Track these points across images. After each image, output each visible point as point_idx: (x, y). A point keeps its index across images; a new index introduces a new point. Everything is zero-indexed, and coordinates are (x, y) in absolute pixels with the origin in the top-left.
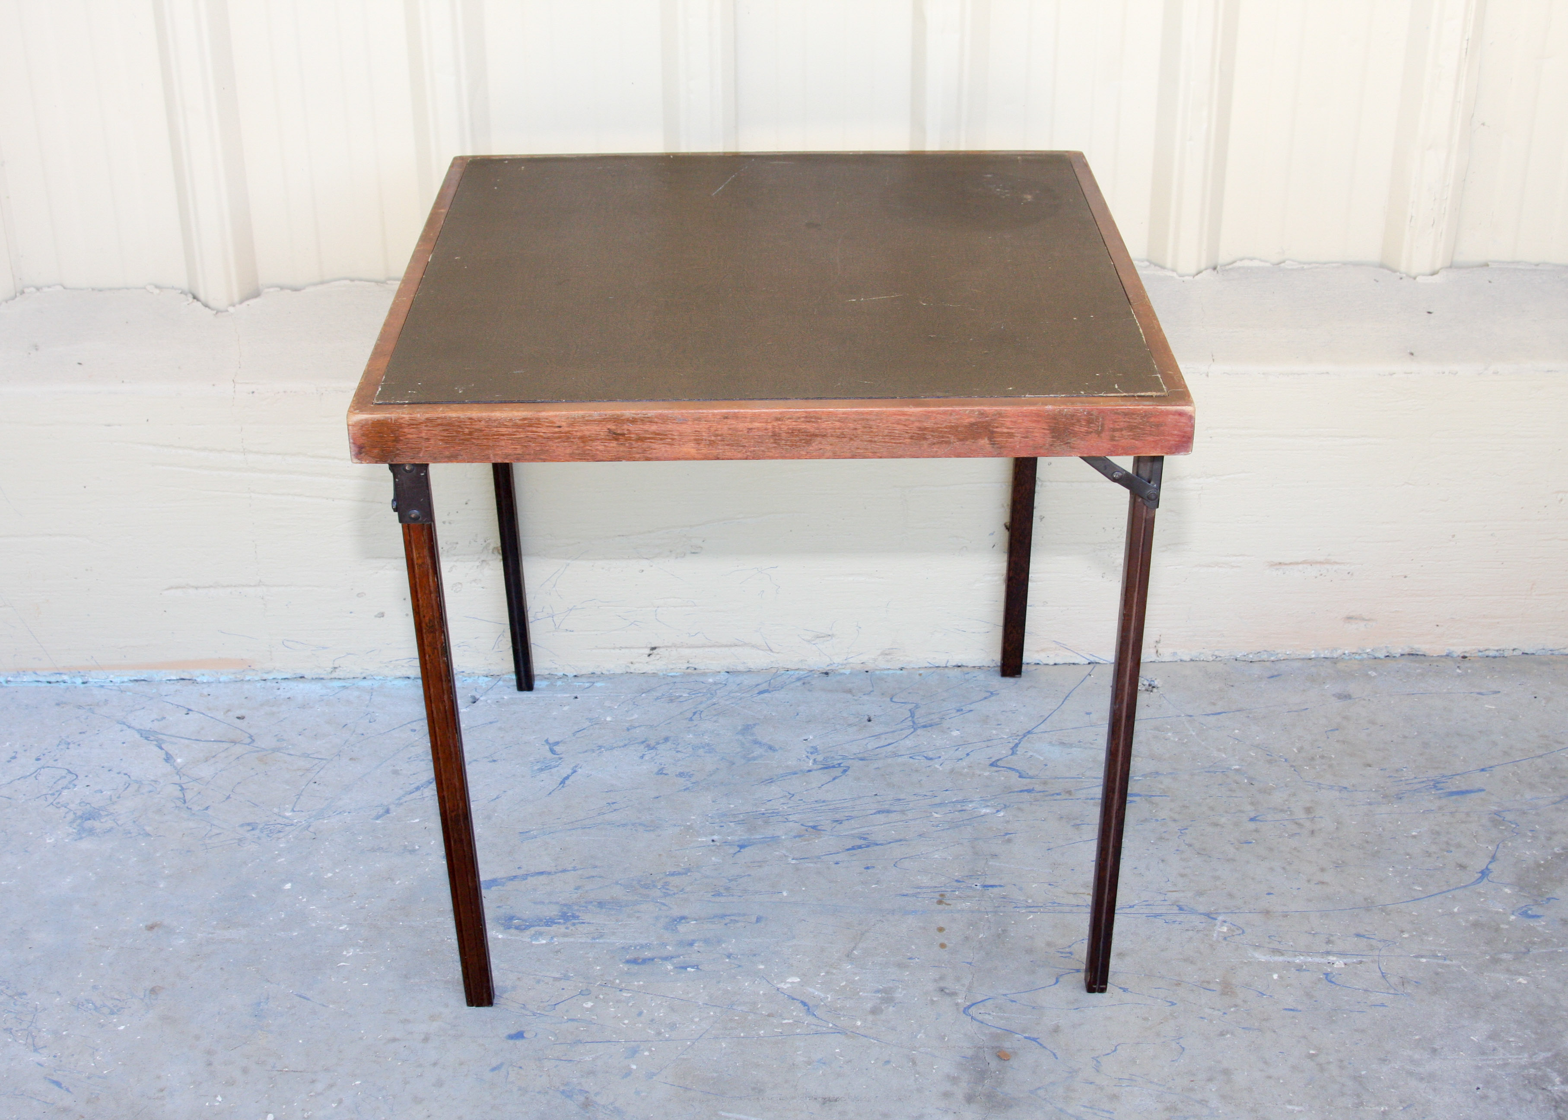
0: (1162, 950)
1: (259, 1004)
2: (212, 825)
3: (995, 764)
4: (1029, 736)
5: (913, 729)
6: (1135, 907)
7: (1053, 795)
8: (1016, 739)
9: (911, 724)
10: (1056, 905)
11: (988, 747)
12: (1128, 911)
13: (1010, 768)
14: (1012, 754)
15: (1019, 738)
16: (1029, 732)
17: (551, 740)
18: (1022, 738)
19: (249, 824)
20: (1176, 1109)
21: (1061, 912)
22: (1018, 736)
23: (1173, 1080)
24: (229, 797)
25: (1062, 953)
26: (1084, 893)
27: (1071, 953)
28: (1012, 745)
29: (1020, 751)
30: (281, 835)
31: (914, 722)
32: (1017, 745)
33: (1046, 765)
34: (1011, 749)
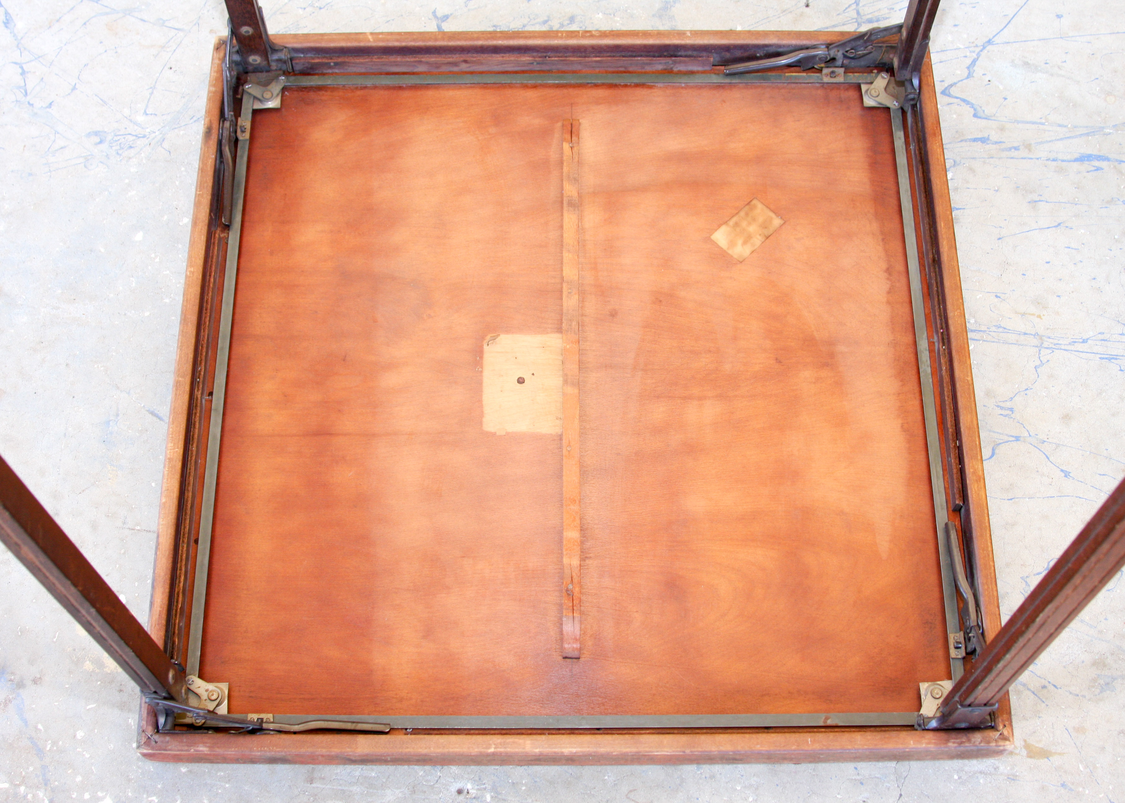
0: (1113, 415)
1: (108, 423)
2: (57, 132)
3: (947, 92)
4: (989, 48)
5: (856, 24)
6: (1089, 342)
7: (1010, 149)
8: (974, 52)
9: (855, 16)
10: (1001, 330)
11: (941, 62)
12: (1079, 347)
13: (964, 100)
14: (967, 78)
15: (978, 50)
16: (989, 42)
17: (439, 14)
18: (981, 51)
19: (96, 133)
20: (1105, 665)
21: (1005, 342)
22: (977, 46)
23: (1106, 619)
24: (74, 88)
25: (1002, 408)
26: (1033, 315)
27: (1011, 410)
28: (968, 62)
29: (978, 71)
30: (132, 152)
31: (858, 13)
32: (974, 62)
33: (1005, 99)
34: (968, 68)
